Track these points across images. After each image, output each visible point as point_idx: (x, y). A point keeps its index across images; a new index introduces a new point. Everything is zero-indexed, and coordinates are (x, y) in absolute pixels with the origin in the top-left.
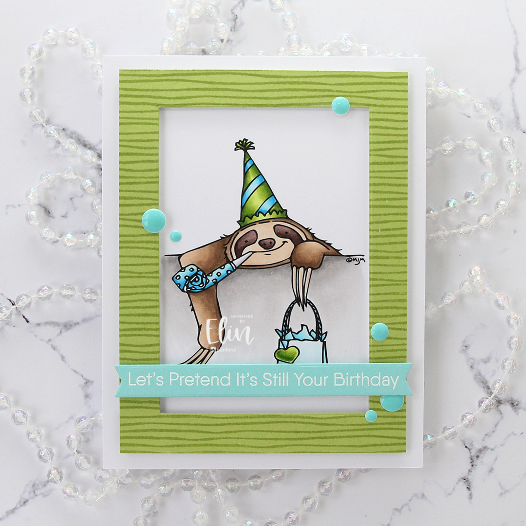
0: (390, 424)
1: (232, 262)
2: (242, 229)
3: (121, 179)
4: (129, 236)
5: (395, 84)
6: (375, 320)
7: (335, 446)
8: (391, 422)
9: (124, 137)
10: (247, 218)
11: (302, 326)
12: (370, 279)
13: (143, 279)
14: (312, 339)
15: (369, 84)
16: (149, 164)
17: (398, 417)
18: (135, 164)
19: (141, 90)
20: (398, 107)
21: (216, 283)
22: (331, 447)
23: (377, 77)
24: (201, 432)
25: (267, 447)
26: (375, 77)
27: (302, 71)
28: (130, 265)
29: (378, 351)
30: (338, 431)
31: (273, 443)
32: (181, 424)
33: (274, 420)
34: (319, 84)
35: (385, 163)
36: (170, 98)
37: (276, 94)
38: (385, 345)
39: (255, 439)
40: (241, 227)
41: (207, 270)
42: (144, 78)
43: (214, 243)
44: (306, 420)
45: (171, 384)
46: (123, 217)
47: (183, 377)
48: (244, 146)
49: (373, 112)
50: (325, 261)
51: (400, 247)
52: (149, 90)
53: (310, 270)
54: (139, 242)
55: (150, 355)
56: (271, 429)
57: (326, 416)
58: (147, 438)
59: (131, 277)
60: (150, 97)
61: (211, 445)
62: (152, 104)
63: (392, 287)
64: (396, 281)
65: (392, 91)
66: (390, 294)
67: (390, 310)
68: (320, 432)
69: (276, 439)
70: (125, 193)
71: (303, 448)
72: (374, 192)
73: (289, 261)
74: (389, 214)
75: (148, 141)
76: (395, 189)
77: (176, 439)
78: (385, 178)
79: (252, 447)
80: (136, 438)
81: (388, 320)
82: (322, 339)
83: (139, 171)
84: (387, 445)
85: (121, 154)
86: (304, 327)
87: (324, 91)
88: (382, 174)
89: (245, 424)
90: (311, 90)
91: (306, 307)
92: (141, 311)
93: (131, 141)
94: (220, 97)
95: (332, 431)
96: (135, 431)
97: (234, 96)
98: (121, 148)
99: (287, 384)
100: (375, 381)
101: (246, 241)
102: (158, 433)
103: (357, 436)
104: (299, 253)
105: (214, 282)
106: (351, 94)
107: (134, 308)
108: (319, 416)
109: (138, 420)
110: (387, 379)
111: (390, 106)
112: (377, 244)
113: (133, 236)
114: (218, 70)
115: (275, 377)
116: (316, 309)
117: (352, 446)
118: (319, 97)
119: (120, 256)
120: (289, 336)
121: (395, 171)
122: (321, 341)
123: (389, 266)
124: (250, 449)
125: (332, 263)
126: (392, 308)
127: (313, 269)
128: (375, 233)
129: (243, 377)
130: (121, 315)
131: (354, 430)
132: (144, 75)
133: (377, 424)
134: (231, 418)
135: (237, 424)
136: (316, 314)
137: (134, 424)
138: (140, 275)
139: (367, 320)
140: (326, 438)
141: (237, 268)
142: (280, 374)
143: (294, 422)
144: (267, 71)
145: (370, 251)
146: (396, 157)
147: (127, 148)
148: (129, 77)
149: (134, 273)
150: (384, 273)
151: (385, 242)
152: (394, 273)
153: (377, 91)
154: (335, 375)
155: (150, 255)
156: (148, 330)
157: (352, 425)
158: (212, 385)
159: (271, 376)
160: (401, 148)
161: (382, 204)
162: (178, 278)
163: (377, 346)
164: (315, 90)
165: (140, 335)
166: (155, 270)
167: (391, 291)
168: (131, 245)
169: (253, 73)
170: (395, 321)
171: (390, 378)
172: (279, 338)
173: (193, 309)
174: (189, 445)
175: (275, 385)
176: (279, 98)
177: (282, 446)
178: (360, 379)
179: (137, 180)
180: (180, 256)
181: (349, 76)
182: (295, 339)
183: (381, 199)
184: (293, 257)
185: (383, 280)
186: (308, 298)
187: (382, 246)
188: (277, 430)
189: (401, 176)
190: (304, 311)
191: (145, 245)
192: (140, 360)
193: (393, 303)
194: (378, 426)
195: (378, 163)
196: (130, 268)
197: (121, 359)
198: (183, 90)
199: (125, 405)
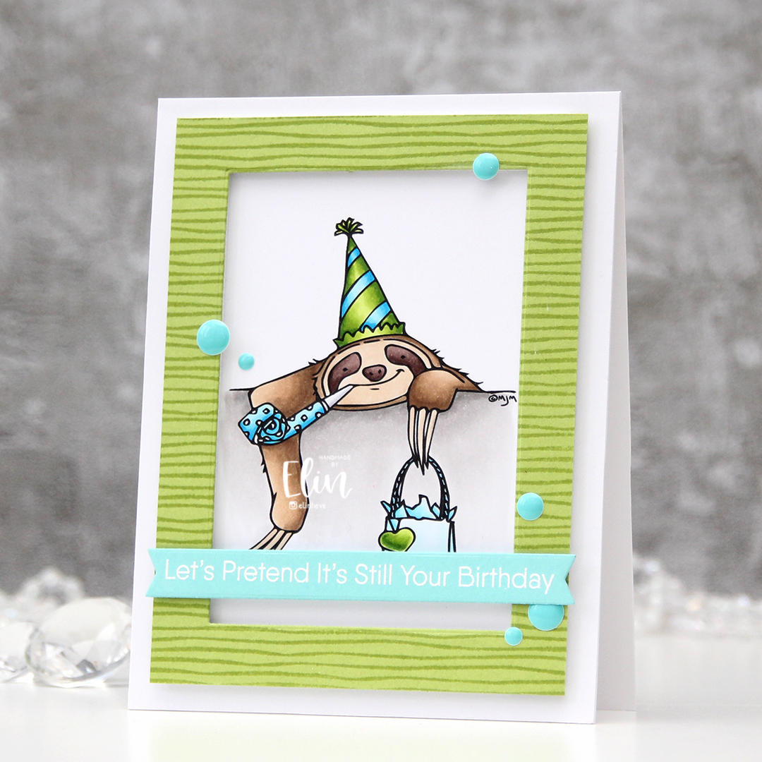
0: (541, 649)
1: (323, 400)
2: (339, 350)
3: (171, 277)
4: (178, 359)
5: (567, 132)
6: (525, 487)
7: (459, 681)
8: (543, 646)
9: (178, 216)
10: (347, 335)
11: (421, 497)
12: (519, 426)
13: (194, 422)
14: (435, 518)
15: (530, 133)
16: (210, 254)
17: (554, 639)
18: (192, 255)
19: (206, 148)
20: (571, 166)
21: (299, 431)
22: (453, 683)
23: (541, 123)
24: (265, 653)
25: (358, 679)
26: (538, 122)
27: (433, 116)
28: (178, 402)
29: (527, 536)
30: (463, 657)
31: (368, 673)
32: (238, 641)
33: (370, 637)
34: (457, 134)
35: (547, 251)
36: (244, 159)
37: (393, 151)
38: (538, 528)
39: (342, 666)
40: (339, 348)
41: (288, 412)
42: (211, 131)
43: (299, 372)
44: (416, 639)
45: (224, 578)
46: (171, 332)
47: (243, 567)
48: (349, 228)
49: (533, 176)
50: (458, 399)
51: (565, 378)
52: (215, 148)
53: (434, 412)
54: (191, 368)
55: (199, 535)
56: (365, 652)
57: (447, 634)
58: (188, 660)
59: (178, 420)
60: (217, 157)
61: (279, 673)
62: (220, 168)
63: (551, 438)
64: (557, 429)
65: (563, 143)
66: (548, 448)
67: (547, 473)
68: (437, 658)
69: (372, 667)
70: (175, 296)
71: (412, 683)
72: (529, 294)
73: (405, 398)
74: (550, 328)
75: (211, 221)
76: (561, 290)
77: (230, 662)
78: (546, 273)
79: (338, 678)
80: (173, 660)
81: (544, 488)
82: (450, 518)
83: (196, 265)
84: (536, 682)
85: (173, 241)
86: (424, 499)
87: (463, 144)
88: (542, 268)
89: (328, 642)
90: (445, 144)
91: (427, 468)
92: (189, 470)
93: (187, 221)
94: (315, 156)
95: (455, 657)
96: (172, 649)
97: (333, 154)
98: (174, 231)
99: (390, 581)
100: (519, 580)
101: (345, 369)
102: (204, 652)
103: (491, 667)
104: (420, 388)
105: (296, 430)
106: (502, 149)
107: (180, 465)
108: (435, 634)
109: (178, 633)
110: (535, 577)
111: (558, 166)
112: (531, 373)
113: (184, 359)
114: (314, 117)
115: (373, 571)
116: (441, 472)
117: (484, 682)
118: (455, 153)
119: (165, 389)
120: (401, 512)
121: (562, 263)
122: (447, 521)
123: (548, 406)
124: (334, 682)
125: (468, 403)
126: (550, 470)
127: (439, 411)
128: (529, 357)
129: (327, 570)
130: (161, 476)
131: (487, 657)
132: (210, 127)
133: (522, 649)
134: (309, 632)
135: (317, 642)
136: (442, 479)
137: (171, 639)
138: (191, 417)
139: (513, 487)
140: (445, 668)
141: (330, 409)
142: (380, 566)
143: (400, 642)
144: (383, 116)
145: (521, 383)
146: (563, 241)
147: (181, 232)
148: (190, 129)
149: (182, 413)
150: (539, 417)
151: (543, 369)
152: (555, 417)
153: (540, 143)
154: (460, 570)
155: (206, 388)
156: (199, 497)
157: (484, 649)
158: (282, 580)
159: (366, 569)
160: (572, 229)
161: (540, 313)
162: (247, 423)
163: (526, 528)
164: (451, 144)
165: (186, 506)
166: (212, 410)
167: (550, 445)
168: (180, 373)
169: (363, 120)
170: (554, 491)
171: (541, 577)
172: (387, 515)
173: (265, 470)
174: (247, 673)
175: (372, 583)
176: (397, 157)
177: (380, 678)
178: (497, 577)
179: (194, 278)
180: (251, 390)
181: (500, 122)
182: (409, 517)
183: (539, 305)
184: (411, 393)
185: (538, 427)
186: (430, 455)
187: (538, 376)
188: (374, 653)
189: (570, 271)
190: (423, 474)
191: (199, 373)
192: (185, 542)
193: (551, 463)
194: (523, 653)
195: (537, 252)
196: (178, 407)
197: (158, 540)
198: (263, 146)
199: (160, 609)
